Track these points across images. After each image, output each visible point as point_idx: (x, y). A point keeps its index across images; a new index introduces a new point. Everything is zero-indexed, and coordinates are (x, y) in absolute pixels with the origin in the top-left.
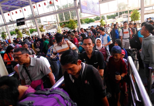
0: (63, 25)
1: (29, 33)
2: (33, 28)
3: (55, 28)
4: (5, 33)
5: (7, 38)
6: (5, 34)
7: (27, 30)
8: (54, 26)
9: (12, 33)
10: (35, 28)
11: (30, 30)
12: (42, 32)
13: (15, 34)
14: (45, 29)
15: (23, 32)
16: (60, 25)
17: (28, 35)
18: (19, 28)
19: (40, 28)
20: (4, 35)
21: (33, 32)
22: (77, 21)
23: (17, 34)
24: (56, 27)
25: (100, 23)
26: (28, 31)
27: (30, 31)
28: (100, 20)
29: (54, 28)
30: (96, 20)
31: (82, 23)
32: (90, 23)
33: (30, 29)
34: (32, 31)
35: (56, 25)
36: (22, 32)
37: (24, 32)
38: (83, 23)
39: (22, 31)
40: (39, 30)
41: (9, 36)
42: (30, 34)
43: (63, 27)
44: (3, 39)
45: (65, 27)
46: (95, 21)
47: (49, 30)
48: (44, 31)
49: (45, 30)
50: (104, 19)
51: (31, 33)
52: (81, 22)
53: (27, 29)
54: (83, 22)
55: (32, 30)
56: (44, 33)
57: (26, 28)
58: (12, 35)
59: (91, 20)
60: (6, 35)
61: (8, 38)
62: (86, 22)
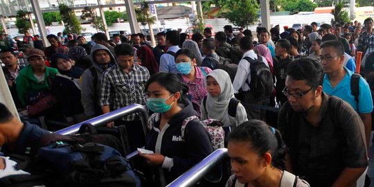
0: (214, 10)
1: (102, 22)
2: (116, 9)
3: (187, 16)
4: (29, 13)
5: (34, 31)
6: (27, 16)
7: (97, 12)
8: (183, 11)
9: (50, 18)
10: (123, 9)
11: (107, 14)
12: (143, 24)
13: (58, 23)
14: (156, 15)
15: (82, 18)
16: (203, 8)
17: (101, 29)
18: (72, 3)
19: (137, 12)
20: (26, 20)
21: (117, 22)
22: (259, 3)
23: (65, 22)
24: (190, 15)
25: (333, 17)
26: (101, 18)
27: (106, 17)
28: (333, 7)
29: (183, 17)
30: (320, 6)
31: (274, 10)
32: (301, 13)
33: (106, 9)
34: (113, 19)
35: (189, 6)
36: (80, 18)
37: (87, 19)
38: (277, 11)
39: (81, 14)
40: (134, 17)
41: (39, 26)
42: (106, 27)
43: (212, 18)
44: (20, 32)
45: (220, 17)
46: (317, 9)
47: (166, 22)
48: (151, 21)
49: (154, 18)
50: (347, 6)
51: (108, 25)
52: (271, 7)
53: (97, 10)
54: (279, 7)
55: (114, 13)
56: (150, 30)
57: (95, 7)
58: (48, 23)
59: (305, 4)
60: (29, 20)
61: (37, 33)
62: (287, 9)
